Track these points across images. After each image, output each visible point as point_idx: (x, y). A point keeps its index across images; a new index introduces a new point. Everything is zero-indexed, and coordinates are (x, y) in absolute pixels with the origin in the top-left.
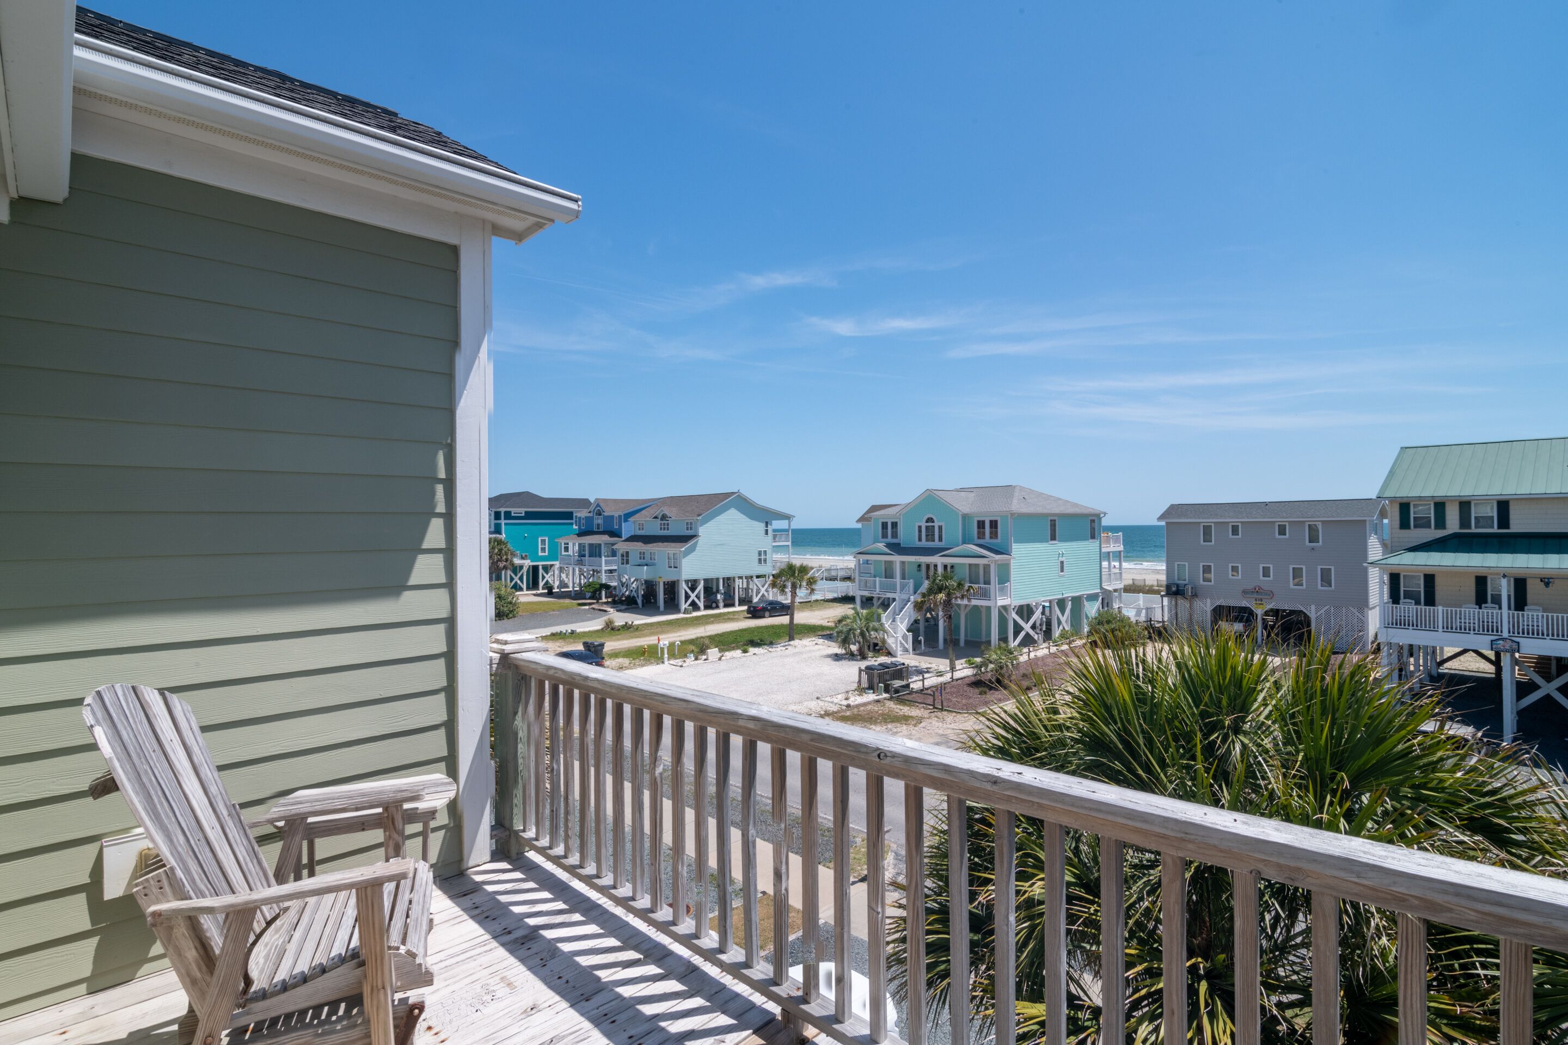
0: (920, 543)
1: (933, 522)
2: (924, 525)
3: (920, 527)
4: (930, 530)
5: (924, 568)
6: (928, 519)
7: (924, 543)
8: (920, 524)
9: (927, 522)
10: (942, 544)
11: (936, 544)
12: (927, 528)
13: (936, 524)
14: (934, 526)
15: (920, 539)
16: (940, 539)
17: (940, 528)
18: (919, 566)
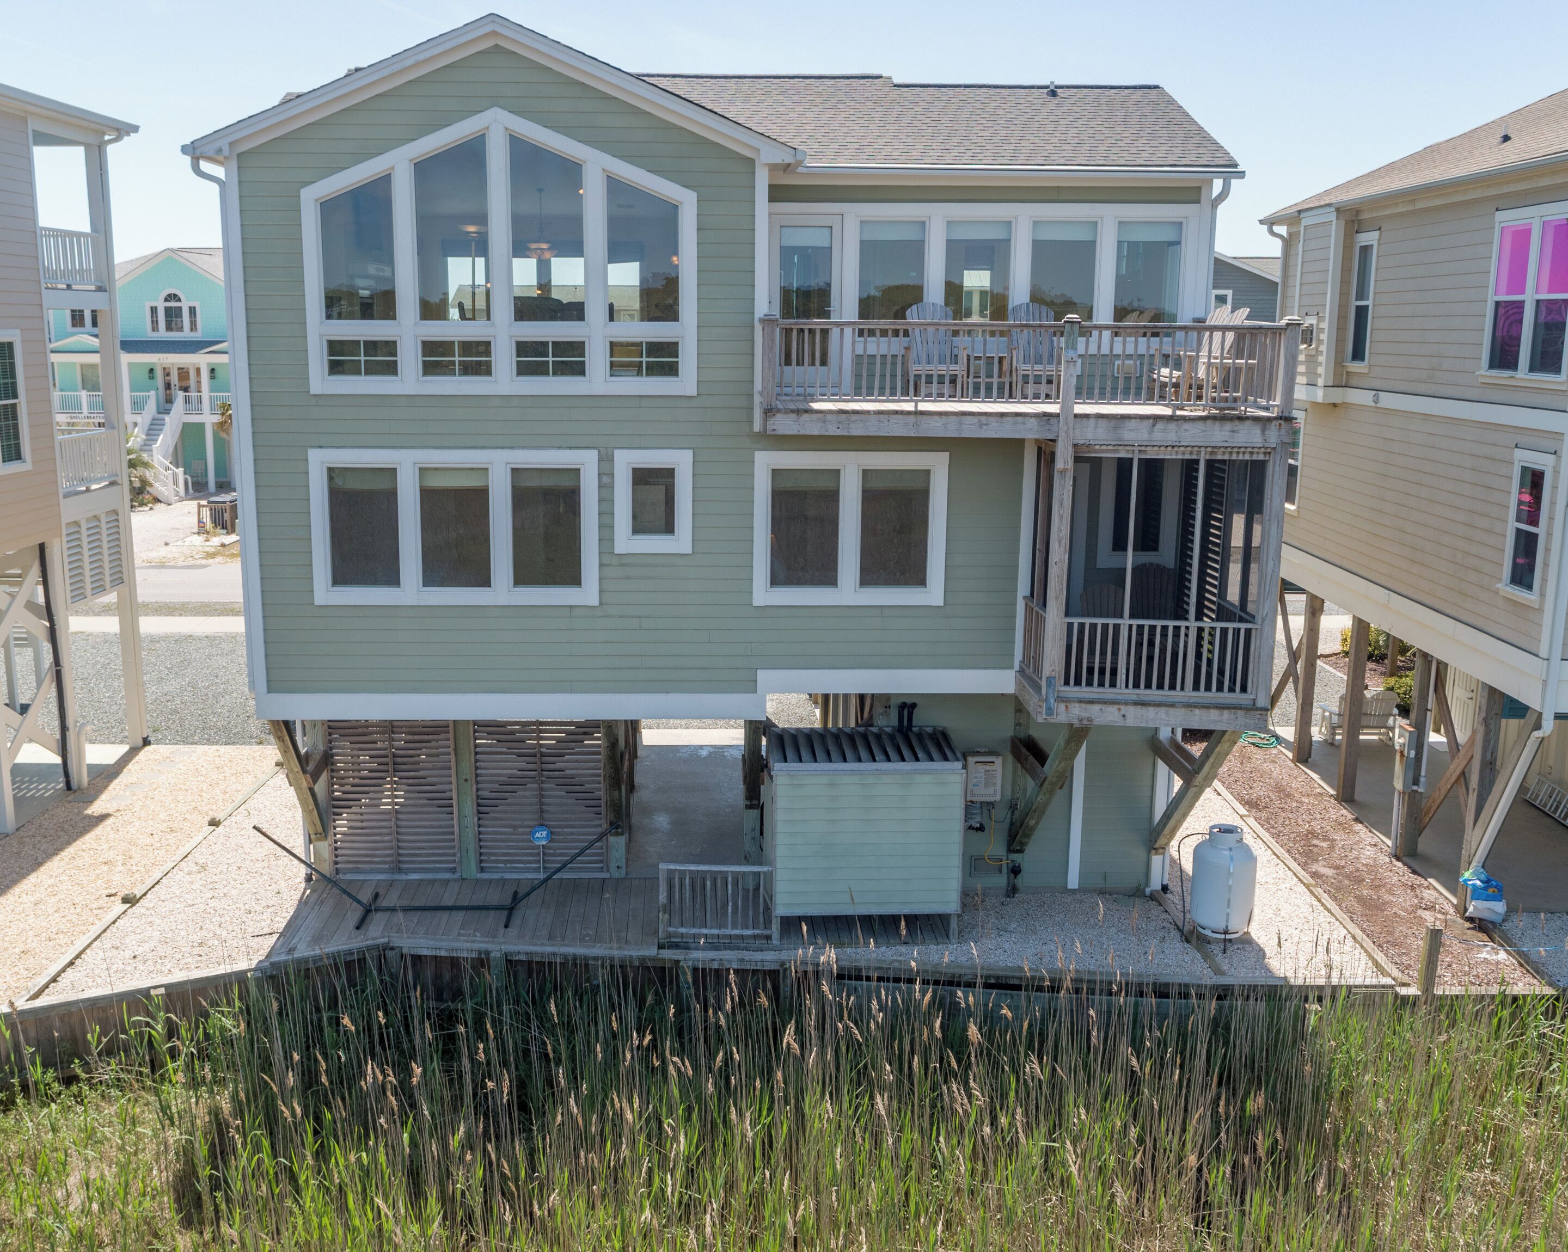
0: (155, 334)
1: (179, 300)
2: (161, 306)
3: (154, 310)
4: (173, 316)
5: (159, 374)
6: (169, 295)
7: (163, 334)
8: (154, 304)
9: (166, 300)
10: (197, 336)
11: (186, 334)
12: (168, 311)
13: (185, 305)
14: (180, 308)
15: (155, 327)
16: (193, 326)
17: (192, 311)
18: (151, 370)
